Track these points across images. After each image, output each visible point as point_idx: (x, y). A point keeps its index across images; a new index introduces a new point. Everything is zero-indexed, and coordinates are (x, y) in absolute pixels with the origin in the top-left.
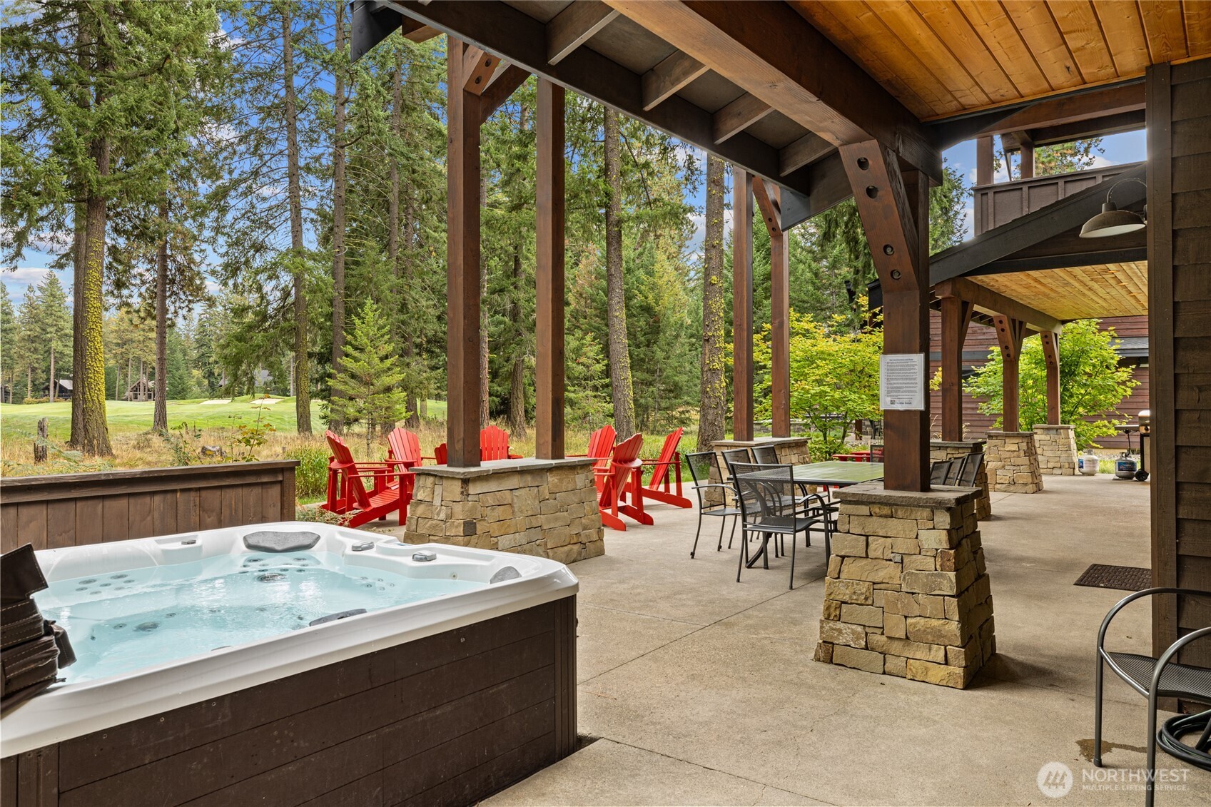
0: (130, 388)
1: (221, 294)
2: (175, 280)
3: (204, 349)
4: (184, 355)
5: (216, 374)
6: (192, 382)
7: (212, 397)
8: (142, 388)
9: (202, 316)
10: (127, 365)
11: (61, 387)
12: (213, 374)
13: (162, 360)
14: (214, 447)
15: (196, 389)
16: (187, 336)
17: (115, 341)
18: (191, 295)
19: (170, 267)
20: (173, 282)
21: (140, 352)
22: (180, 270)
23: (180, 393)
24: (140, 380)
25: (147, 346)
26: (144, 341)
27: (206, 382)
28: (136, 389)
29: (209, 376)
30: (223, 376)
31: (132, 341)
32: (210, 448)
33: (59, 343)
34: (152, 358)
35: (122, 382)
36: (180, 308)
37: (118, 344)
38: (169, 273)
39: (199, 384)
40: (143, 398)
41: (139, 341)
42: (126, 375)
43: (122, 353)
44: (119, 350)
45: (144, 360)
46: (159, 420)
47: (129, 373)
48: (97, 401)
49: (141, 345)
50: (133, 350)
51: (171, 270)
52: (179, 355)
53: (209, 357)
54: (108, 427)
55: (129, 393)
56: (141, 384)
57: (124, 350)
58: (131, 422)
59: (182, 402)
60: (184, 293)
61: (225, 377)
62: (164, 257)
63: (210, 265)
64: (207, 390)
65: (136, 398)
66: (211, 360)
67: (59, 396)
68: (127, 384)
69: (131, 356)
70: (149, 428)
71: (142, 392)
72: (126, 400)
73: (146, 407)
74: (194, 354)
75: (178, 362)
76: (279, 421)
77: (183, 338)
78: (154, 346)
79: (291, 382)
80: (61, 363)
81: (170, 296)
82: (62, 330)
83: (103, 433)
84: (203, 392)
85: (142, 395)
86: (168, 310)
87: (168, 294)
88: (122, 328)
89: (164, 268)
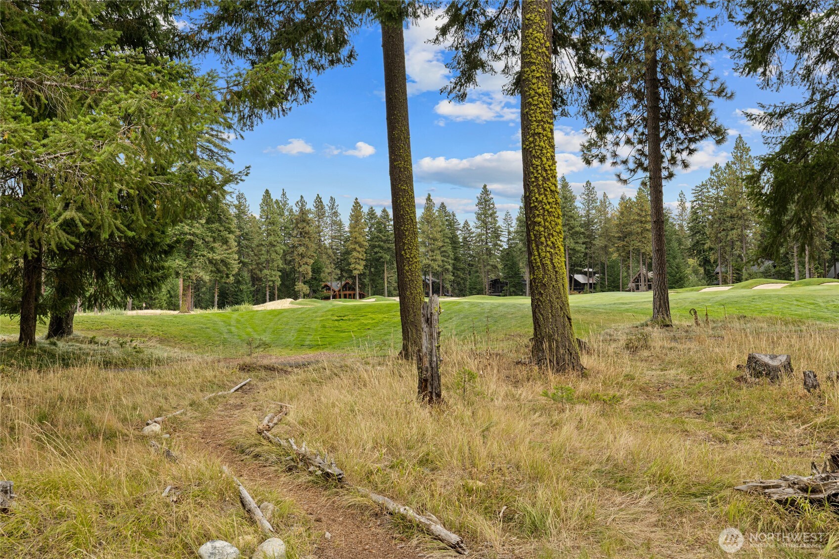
0: (632, 280)
1: (712, 177)
2: (669, 114)
3: (698, 237)
4: (680, 244)
5: (712, 261)
6: (688, 271)
7: (710, 284)
8: (642, 279)
9: (695, 203)
10: (629, 258)
11: (575, 280)
12: (709, 261)
13: (660, 251)
14: (773, 357)
15: (693, 278)
16: (681, 226)
17: (617, 235)
18: (692, 131)
19: (662, 97)
20: (667, 117)
21: (639, 244)
22: (676, 100)
23: (679, 282)
24: (641, 272)
25: (645, 237)
26: (642, 233)
27: (702, 270)
28: (637, 280)
29: (704, 264)
30: (719, 262)
31: (630, 233)
32: (767, 360)
33: (571, 240)
34: (650, 248)
35: (625, 274)
36: (678, 151)
37: (619, 238)
38: (661, 105)
39: (696, 272)
40: (644, 288)
41: (638, 233)
42: (628, 267)
43: (624, 246)
44: (621, 244)
45: (643, 251)
46: (660, 306)
47: (631, 265)
48: (550, 267)
49: (640, 237)
50: (632, 242)
51: (663, 101)
52: (675, 244)
53: (704, 244)
54: (572, 317)
55: (631, 285)
56: (641, 276)
57: (625, 243)
58: (627, 310)
59: (680, 290)
60: (682, 129)
61: (721, 264)
62: (654, 84)
63: (715, 80)
64: (704, 278)
65: (638, 289)
66: (706, 247)
67: (574, 289)
68: (629, 275)
69: (631, 248)
70: (647, 318)
71: (643, 283)
72: (629, 291)
73: (646, 296)
74: (689, 243)
75: (674, 251)
76: (812, 306)
77: (677, 227)
78: (650, 235)
79: (796, 264)
80: (574, 258)
81: (665, 138)
82: (573, 228)
83: (564, 326)
84: (700, 280)
85: (643, 286)
86: (663, 157)
87: (662, 135)
88: (622, 222)
89: (656, 98)
